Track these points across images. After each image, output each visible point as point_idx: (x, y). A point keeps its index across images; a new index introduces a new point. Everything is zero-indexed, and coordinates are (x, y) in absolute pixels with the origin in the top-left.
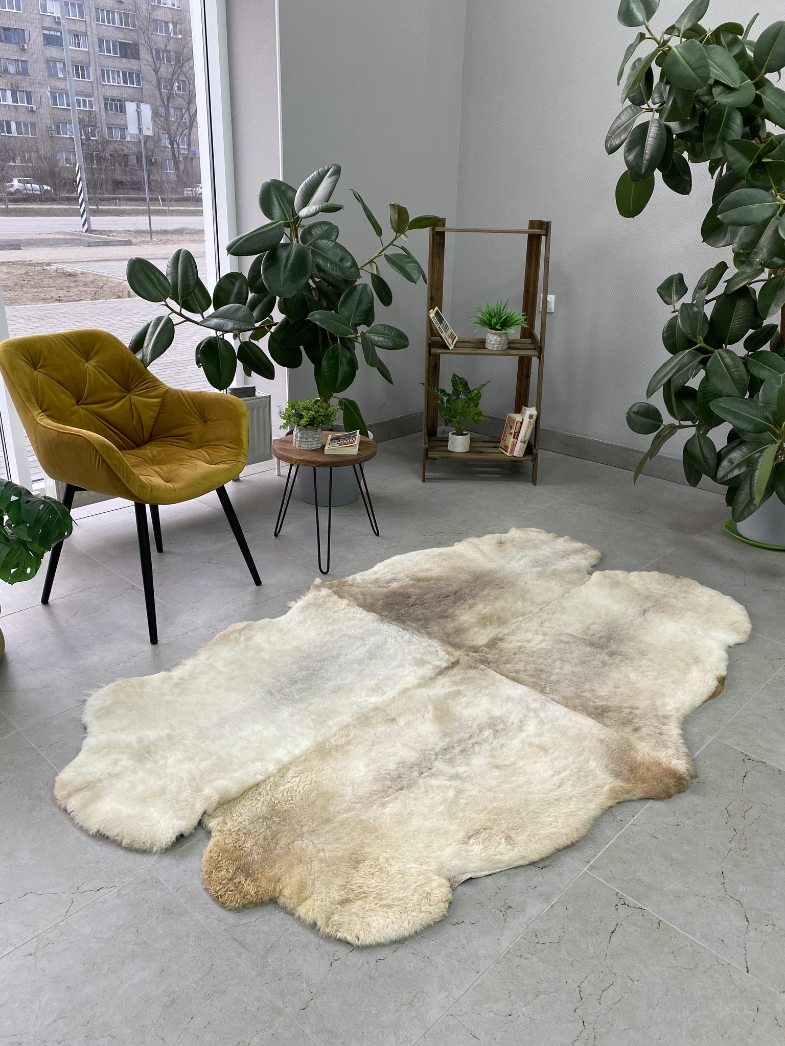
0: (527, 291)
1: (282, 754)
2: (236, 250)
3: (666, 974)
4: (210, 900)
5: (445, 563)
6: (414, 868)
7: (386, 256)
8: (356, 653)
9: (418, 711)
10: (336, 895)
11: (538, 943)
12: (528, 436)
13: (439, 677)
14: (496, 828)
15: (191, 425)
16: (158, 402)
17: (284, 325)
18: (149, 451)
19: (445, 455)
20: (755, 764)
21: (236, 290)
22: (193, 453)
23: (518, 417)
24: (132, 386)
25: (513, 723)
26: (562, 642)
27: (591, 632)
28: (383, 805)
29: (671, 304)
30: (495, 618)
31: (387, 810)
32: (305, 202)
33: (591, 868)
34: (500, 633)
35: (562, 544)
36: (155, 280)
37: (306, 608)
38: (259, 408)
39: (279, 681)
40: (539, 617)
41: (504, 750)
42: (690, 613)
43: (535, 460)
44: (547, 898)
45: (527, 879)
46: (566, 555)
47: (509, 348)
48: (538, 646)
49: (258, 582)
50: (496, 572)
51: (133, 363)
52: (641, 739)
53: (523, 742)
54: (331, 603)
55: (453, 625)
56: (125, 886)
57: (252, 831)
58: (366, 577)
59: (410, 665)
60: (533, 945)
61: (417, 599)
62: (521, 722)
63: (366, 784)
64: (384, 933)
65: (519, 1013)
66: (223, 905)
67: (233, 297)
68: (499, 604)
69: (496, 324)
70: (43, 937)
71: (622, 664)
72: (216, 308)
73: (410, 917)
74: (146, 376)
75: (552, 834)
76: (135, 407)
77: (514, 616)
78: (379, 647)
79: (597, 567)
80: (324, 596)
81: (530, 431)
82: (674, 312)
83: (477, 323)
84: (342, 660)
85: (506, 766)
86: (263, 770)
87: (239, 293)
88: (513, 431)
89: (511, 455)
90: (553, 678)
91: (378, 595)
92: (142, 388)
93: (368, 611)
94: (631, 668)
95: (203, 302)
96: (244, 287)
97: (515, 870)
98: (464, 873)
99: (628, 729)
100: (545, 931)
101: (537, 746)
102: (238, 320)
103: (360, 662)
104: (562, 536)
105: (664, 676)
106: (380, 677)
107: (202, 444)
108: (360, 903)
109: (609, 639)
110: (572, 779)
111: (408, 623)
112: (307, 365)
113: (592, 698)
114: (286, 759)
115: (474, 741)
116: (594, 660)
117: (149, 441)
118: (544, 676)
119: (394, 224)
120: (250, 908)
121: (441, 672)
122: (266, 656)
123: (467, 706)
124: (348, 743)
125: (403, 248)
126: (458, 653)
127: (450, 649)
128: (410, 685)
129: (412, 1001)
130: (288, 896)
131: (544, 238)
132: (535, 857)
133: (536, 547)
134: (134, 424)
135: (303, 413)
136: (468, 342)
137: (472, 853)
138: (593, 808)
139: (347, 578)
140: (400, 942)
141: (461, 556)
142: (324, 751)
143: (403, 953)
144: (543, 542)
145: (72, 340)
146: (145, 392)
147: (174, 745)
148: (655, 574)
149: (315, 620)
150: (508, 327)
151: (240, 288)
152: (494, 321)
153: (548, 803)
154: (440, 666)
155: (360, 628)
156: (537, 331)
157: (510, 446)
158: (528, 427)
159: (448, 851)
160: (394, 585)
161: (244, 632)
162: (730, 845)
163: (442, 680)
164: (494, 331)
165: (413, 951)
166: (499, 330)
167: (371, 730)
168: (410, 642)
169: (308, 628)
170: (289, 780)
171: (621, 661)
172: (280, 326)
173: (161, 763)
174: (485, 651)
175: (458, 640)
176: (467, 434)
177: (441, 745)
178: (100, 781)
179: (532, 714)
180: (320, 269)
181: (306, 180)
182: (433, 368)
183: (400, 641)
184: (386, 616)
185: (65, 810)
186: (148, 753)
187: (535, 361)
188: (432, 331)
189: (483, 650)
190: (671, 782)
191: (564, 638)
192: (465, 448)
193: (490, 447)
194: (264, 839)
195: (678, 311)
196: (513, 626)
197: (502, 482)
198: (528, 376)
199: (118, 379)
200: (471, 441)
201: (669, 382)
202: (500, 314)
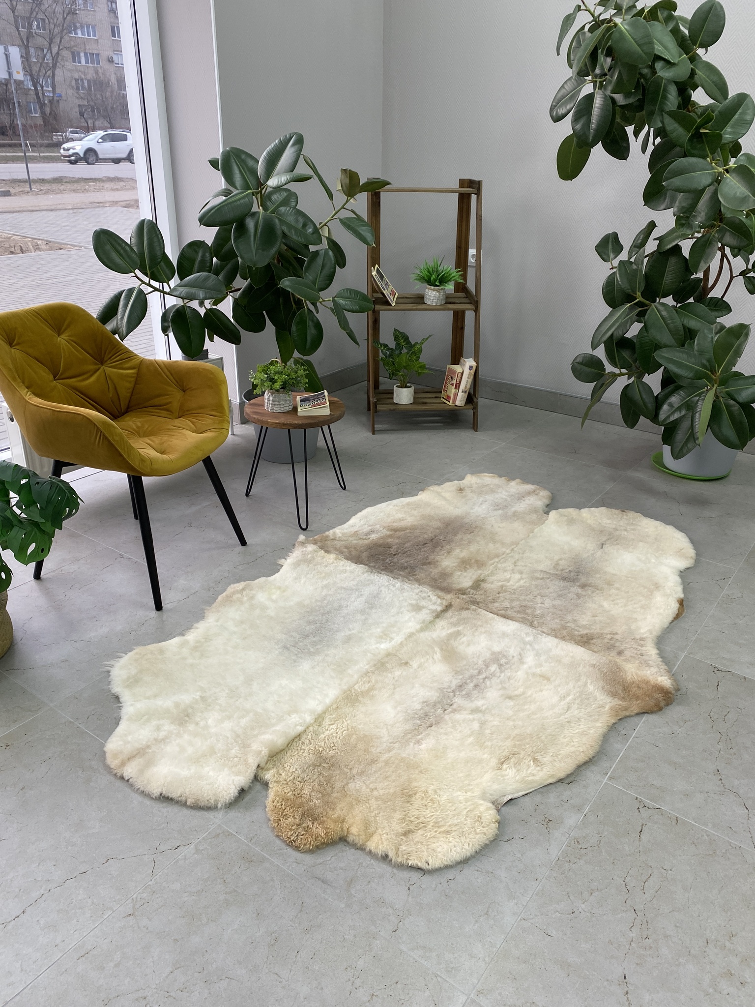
0: (459, 247)
1: (314, 704)
2: (207, 220)
3: (693, 861)
4: (283, 846)
5: (415, 513)
6: (461, 796)
7: (340, 220)
8: (356, 603)
9: (427, 653)
10: (399, 828)
11: (581, 848)
12: (468, 387)
13: (437, 620)
14: (523, 753)
15: (168, 395)
16: (134, 373)
17: (249, 290)
18: (131, 422)
19: (392, 407)
20: (724, 673)
21: (199, 259)
22: (177, 422)
23: (458, 368)
24: (105, 359)
25: (513, 657)
26: (537, 578)
27: (560, 568)
28: (418, 742)
29: (609, 261)
30: (473, 561)
31: (423, 746)
32: (269, 173)
33: (610, 778)
34: (481, 574)
35: (516, 487)
36: (122, 251)
37: (297, 564)
39: (292, 636)
40: (512, 557)
41: (511, 681)
42: (641, 544)
43: (475, 408)
44: (579, 808)
45: (558, 794)
46: (521, 497)
48: (517, 584)
49: (243, 542)
50: (462, 518)
51: (104, 334)
52: (627, 661)
53: (527, 673)
54: (319, 558)
55: (436, 571)
56: (200, 842)
57: (307, 779)
58: (345, 531)
59: (408, 611)
60: (578, 851)
61: (398, 549)
62: (520, 655)
63: (397, 725)
64: (450, 856)
65: (580, 910)
66: (297, 848)
67: (197, 266)
68: (473, 548)
69: (435, 280)
70: (136, 898)
71: (595, 594)
72: (181, 278)
73: (468, 840)
74: (119, 348)
75: (572, 752)
76: (110, 379)
77: (490, 558)
78: (376, 596)
79: (550, 507)
80: (311, 552)
81: (470, 380)
82: (612, 268)
84: (344, 611)
85: (517, 696)
86: (301, 721)
87: (203, 261)
88: (454, 382)
89: (453, 405)
90: (538, 612)
91: (361, 547)
92: (115, 360)
93: (356, 563)
94: (602, 598)
95: (168, 272)
96: (207, 255)
97: (546, 788)
98: (504, 796)
99: (613, 653)
100: (584, 838)
101: (540, 675)
102: (209, 289)
103: (363, 612)
104: (514, 480)
105: (632, 602)
106: (384, 625)
107: (183, 413)
108: (420, 832)
109: (578, 573)
110: (577, 702)
111: (396, 571)
112: (270, 328)
113: (576, 628)
114: (320, 709)
115: (484, 676)
116: (569, 593)
117: (126, 412)
118: (529, 611)
119: (345, 188)
120: (322, 848)
121: (438, 615)
122: (272, 614)
123: (469, 645)
124: (371, 689)
125: (353, 211)
126: (449, 597)
127: (440, 593)
128: (413, 630)
129: (487, 911)
130: (356, 834)
131: (474, 197)
132: (562, 774)
133: (492, 491)
134: (111, 396)
137: (507, 777)
138: (599, 726)
139: (327, 533)
140: (464, 862)
141: (427, 504)
142: (351, 698)
143: (469, 871)
144: (498, 486)
145: (43, 315)
146: (119, 364)
147: (210, 706)
148: (603, 509)
149: (308, 576)
150: (446, 283)
151: (203, 256)
152: (432, 277)
153: (562, 726)
154: (436, 610)
155: (353, 580)
156: (471, 285)
157: (452, 396)
158: (468, 378)
159: (487, 777)
160: (374, 536)
161: (244, 593)
162: (719, 747)
163: (441, 623)
164: (433, 287)
165: (476, 868)
166: (438, 286)
167: (390, 675)
168: (402, 589)
169: (305, 583)
170: (327, 728)
171: (593, 592)
172: (244, 292)
173: (202, 724)
174: (471, 593)
175: (445, 584)
176: (410, 387)
177: (455, 683)
178: (148, 747)
179: (528, 647)
180: (284, 235)
181: (268, 149)
182: (373, 326)
183: (393, 589)
184: (374, 567)
185: (122, 778)
186: (187, 716)
187: (469, 316)
188: (375, 289)
189: (469, 592)
190: (660, 696)
191: (538, 575)
192: (410, 399)
193: (433, 398)
194: (319, 785)
195: (616, 268)
196: (491, 567)
197: (446, 430)
198: (462, 328)
199: (91, 352)
200: (414, 393)
201: (612, 335)
202: (437, 271)
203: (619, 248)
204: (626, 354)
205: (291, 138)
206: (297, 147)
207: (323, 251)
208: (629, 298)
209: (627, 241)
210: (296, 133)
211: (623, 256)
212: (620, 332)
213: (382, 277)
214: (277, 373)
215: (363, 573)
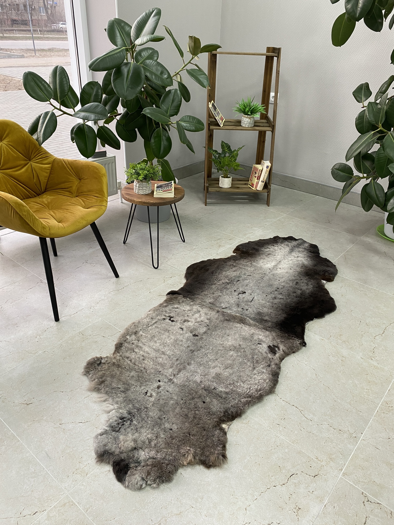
0: (264, 91)
2: (94, 67)
7: (187, 70)
12: (265, 178)
15: (70, 182)
16: (49, 167)
17: (125, 116)
18: (46, 198)
19: (218, 189)
21: (94, 93)
22: (74, 200)
23: (259, 167)
24: (32, 157)
29: (362, 102)
32: (138, 35)
33: (344, 474)
36: (42, 87)
38: (109, 164)
43: (269, 192)
44: (321, 499)
47: (255, 126)
49: (117, 276)
51: (31, 141)
56: (52, 510)
67: (93, 98)
69: (248, 112)
72: (83, 105)
74: (40, 150)
76: (34, 170)
81: (267, 175)
82: (363, 107)
83: (236, 111)
87: (97, 95)
88: (257, 175)
89: (256, 189)
92: (38, 158)
95: (74, 101)
96: (100, 91)
102: (98, 113)
107: (79, 194)
112: (140, 139)
117: (45, 192)
119: (191, 49)
125: (196, 65)
131: (275, 59)
134: (35, 181)
135: (140, 172)
136: (230, 122)
146: (41, 161)
150: (255, 113)
151: (97, 92)
152: (246, 109)
156: (270, 115)
157: (255, 184)
158: (266, 173)
164: (246, 116)
166: (249, 115)
172: (123, 116)
176: (230, 177)
180: (147, 78)
181: (138, 19)
182: (210, 138)
187: (269, 134)
188: (210, 116)
192: (229, 185)
193: (243, 184)
195: (366, 107)
197: (250, 205)
198: (264, 142)
199: (23, 152)
200: (232, 180)
201: (360, 152)
202: (250, 106)
203: (369, 93)
204: (367, 164)
205: (153, 11)
206: (156, 17)
207: (174, 90)
208: (374, 127)
209: (374, 89)
210: (156, 8)
211: (372, 99)
212: (365, 150)
213: (215, 108)
214: (141, 169)
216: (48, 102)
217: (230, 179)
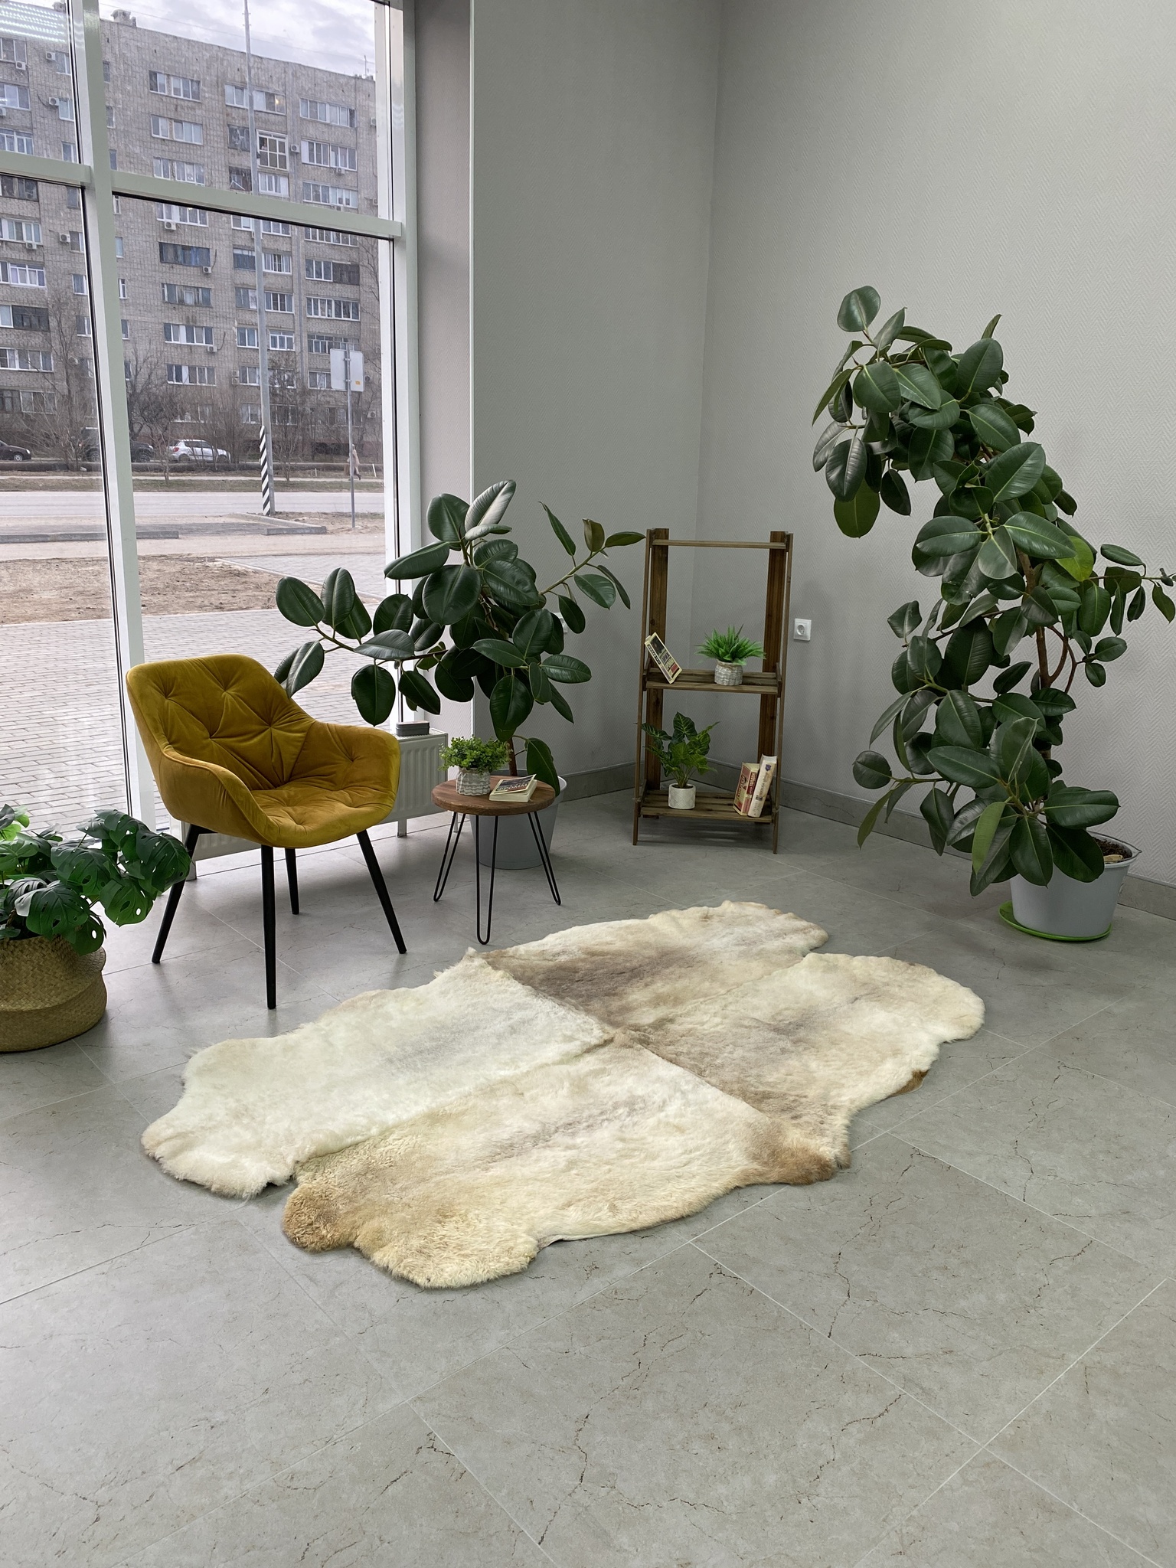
0: (769, 616)
1: (389, 1117)
2: (396, 572)
3: (742, 1332)
4: (286, 1242)
5: (630, 937)
6: (502, 1226)
8: (497, 1026)
9: (552, 1086)
11: (616, 1298)
13: (587, 1055)
14: (601, 1197)
15: (334, 764)
16: (301, 737)
17: (454, 652)
18: (285, 792)
19: (664, 812)
20: (923, 1159)
21: (400, 614)
22: (333, 794)
23: (755, 768)
24: (274, 720)
25: (654, 1103)
26: (742, 1026)
27: (781, 1018)
28: (487, 1170)
29: (903, 637)
30: (672, 998)
31: (489, 1174)
32: (474, 523)
33: (697, 1240)
34: (673, 1013)
35: (783, 921)
36: (307, 602)
37: (453, 978)
38: (433, 748)
39: (403, 1050)
40: (724, 999)
41: (636, 1128)
42: (910, 1004)
43: (774, 821)
44: (639, 1262)
45: (622, 1245)
46: (782, 934)
47: (744, 684)
48: (712, 1029)
49: (402, 949)
50: (689, 949)
51: (277, 693)
52: (797, 1126)
53: (659, 1122)
54: (483, 975)
55: (619, 1003)
56: (203, 1225)
58: (531, 948)
59: (557, 1040)
60: (610, 1300)
61: (585, 975)
62: (664, 1102)
63: (473, 1150)
64: (456, 1278)
65: (577, 1352)
67: (396, 622)
68: (679, 985)
69: (726, 654)
70: (117, 1261)
71: (806, 1052)
72: (376, 633)
73: (486, 1267)
74: (290, 707)
75: (663, 1207)
76: (276, 741)
77: (695, 997)
78: (527, 1022)
79: (816, 948)
80: (476, 967)
81: (768, 784)
82: (904, 647)
83: (702, 652)
84: (479, 1033)
86: (364, 1132)
87: (403, 617)
88: (747, 785)
89: (746, 815)
90: (719, 1061)
91: (541, 968)
92: (285, 721)
93: (523, 984)
94: (814, 1057)
95: (363, 627)
96: (410, 610)
97: (613, 1237)
98: (556, 1235)
99: (787, 1116)
100: (627, 1289)
101: (674, 1126)
102: (398, 648)
103: (500, 1036)
104: (785, 912)
105: (850, 1066)
106: (517, 1052)
107: (346, 784)
109: (799, 1026)
110: (704, 1158)
111: (567, 998)
113: (756, 1084)
114: (392, 1122)
115: (605, 1117)
116: (773, 1046)
117: (289, 781)
118: (707, 1059)
119: (589, 542)
120: (325, 1251)
121: (590, 1050)
122: (395, 1025)
123: (608, 1085)
125: (601, 568)
126: (612, 1032)
127: (607, 1027)
128: (550, 1061)
129: (471, 1335)
130: (364, 1241)
132: (637, 1226)
133: (749, 923)
134: (273, 761)
135: (467, 753)
136: (696, 675)
137: (568, 1218)
138: (717, 1186)
139: (508, 949)
140: (474, 1286)
141: (653, 929)
142: (435, 1118)
143: (472, 1296)
144: (759, 919)
145: (210, 667)
146: (288, 726)
147: (276, 1104)
148: (885, 960)
149: (460, 992)
150: (740, 658)
151: (405, 612)
152: (722, 650)
153: (667, 1179)
154: (589, 1043)
155: (510, 1001)
157: (743, 803)
158: (765, 780)
159: (544, 1213)
160: (563, 958)
161: (375, 1000)
162: (860, 1231)
163: (589, 1058)
164: (723, 663)
165: (484, 1296)
166: (729, 662)
167: (494, 1101)
168: (563, 1018)
169: (449, 999)
170: (391, 1142)
171: (805, 1049)
172: (451, 653)
173: (258, 1119)
174: (647, 1030)
175: (620, 1019)
176: (691, 787)
177: (566, 1119)
178: (193, 1132)
179: (678, 1094)
181: (480, 497)
182: (655, 705)
183: (552, 1016)
184: (543, 991)
188: (647, 663)
189: (645, 1029)
190: (815, 1168)
191: (746, 1023)
192: (689, 804)
193: (721, 804)
194: (354, 1192)
195: (909, 645)
196: (690, 1007)
197: (734, 848)
199: (258, 710)
200: (696, 795)
202: (730, 642)
203: (916, 619)
205: (503, 486)
210: (510, 480)
215: (527, 996)
216: (314, 627)
217: (692, 792)
